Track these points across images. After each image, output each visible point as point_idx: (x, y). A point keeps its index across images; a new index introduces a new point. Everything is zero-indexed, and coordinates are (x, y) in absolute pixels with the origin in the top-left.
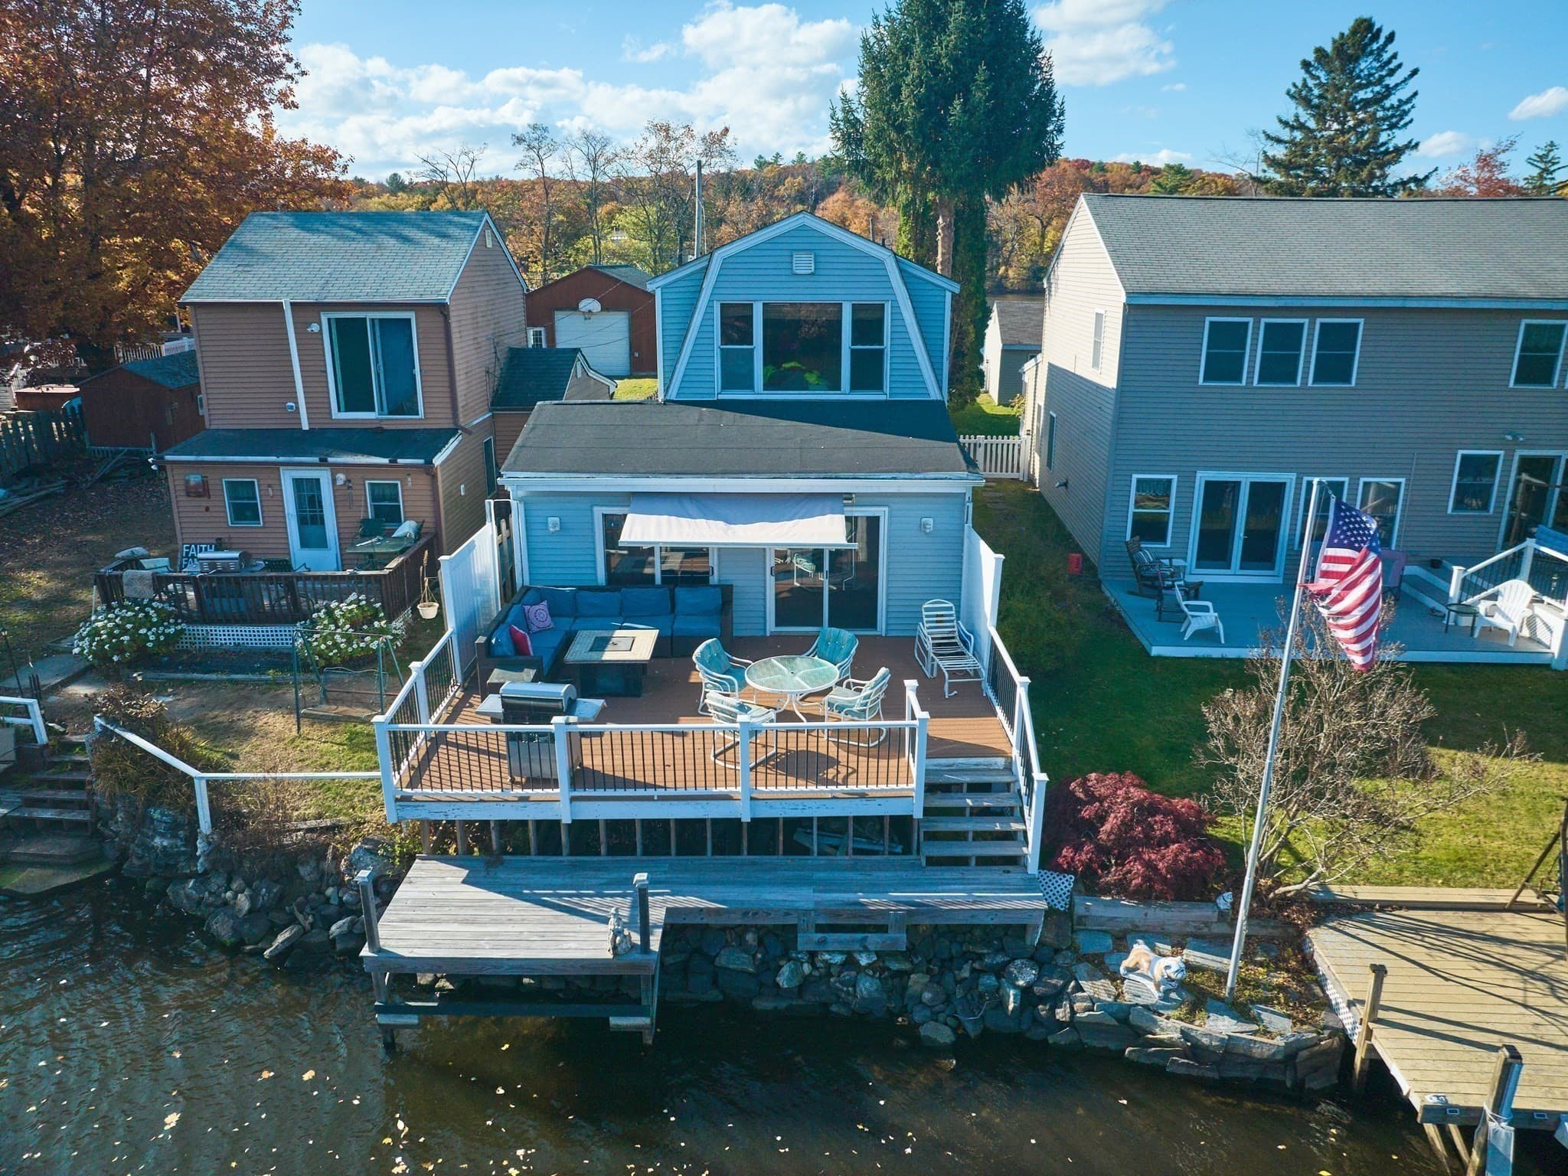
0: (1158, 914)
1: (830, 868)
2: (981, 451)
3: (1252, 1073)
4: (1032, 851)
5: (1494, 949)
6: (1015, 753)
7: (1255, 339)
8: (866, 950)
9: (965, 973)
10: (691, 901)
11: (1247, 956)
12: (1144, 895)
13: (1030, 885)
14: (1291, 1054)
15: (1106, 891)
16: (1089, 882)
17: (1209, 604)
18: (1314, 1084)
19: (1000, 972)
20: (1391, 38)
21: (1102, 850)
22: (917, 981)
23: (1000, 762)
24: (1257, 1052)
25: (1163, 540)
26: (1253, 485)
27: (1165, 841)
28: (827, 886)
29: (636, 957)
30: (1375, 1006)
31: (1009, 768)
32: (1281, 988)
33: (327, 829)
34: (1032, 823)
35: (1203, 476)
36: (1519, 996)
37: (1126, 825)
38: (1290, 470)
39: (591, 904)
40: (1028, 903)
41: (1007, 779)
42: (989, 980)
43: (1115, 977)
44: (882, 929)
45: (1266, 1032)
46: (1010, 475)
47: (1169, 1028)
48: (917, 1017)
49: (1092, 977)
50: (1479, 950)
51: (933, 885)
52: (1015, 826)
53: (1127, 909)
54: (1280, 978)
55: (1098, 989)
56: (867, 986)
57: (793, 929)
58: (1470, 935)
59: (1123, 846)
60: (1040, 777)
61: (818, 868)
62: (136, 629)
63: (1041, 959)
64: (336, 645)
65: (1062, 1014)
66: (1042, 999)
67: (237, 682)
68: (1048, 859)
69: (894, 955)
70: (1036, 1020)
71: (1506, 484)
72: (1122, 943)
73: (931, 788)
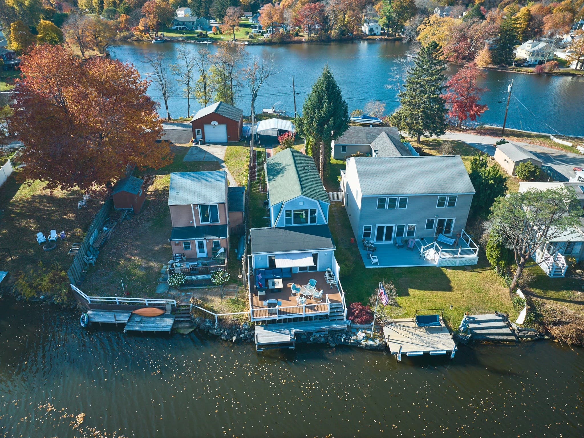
0: (362, 326)
1: (316, 322)
2: (331, 196)
3: (374, 348)
4: (345, 318)
5: (407, 328)
6: (342, 302)
7: (387, 201)
8: (322, 334)
9: (336, 336)
10: (298, 330)
11: (374, 331)
12: (361, 323)
13: (345, 323)
14: (379, 345)
15: (356, 323)
16: (353, 322)
17: (376, 257)
18: (382, 349)
19: (341, 336)
20: (441, 47)
21: (355, 317)
22: (329, 338)
23: (340, 303)
24: (374, 345)
25: (370, 237)
26: (387, 227)
27: (364, 315)
28: (316, 326)
29: (293, 340)
30: (389, 339)
31: (341, 304)
32: (379, 336)
33: (236, 320)
34: (345, 314)
35: (377, 225)
36: (407, 336)
37: (358, 313)
38: (394, 224)
39: (284, 332)
40: (345, 326)
41: (341, 306)
42: (339, 337)
43: (357, 336)
44: (325, 331)
45: (376, 343)
46: (338, 200)
47: (363, 343)
48: (330, 343)
49: (353, 336)
50: (405, 329)
51: (332, 324)
52: (343, 314)
53: (358, 325)
54: (379, 334)
55: (354, 338)
56: (323, 339)
57: (312, 333)
58: (405, 326)
59: (358, 317)
60: (346, 309)
61: (315, 322)
62: (181, 280)
63: (346, 334)
64: (221, 281)
65: (349, 341)
66: (347, 340)
67: (202, 288)
68: (347, 318)
69: (326, 335)
70: (346, 342)
71: (435, 224)
72: (358, 330)
73: (331, 308)
